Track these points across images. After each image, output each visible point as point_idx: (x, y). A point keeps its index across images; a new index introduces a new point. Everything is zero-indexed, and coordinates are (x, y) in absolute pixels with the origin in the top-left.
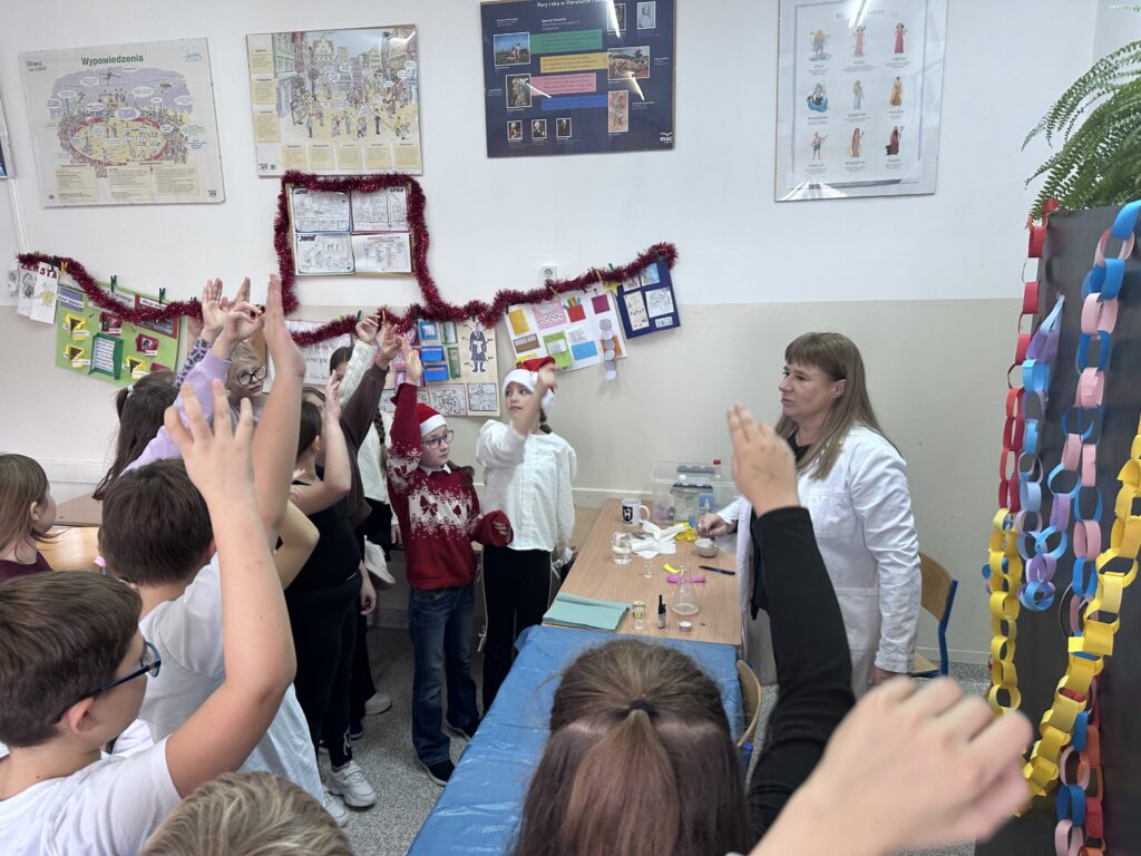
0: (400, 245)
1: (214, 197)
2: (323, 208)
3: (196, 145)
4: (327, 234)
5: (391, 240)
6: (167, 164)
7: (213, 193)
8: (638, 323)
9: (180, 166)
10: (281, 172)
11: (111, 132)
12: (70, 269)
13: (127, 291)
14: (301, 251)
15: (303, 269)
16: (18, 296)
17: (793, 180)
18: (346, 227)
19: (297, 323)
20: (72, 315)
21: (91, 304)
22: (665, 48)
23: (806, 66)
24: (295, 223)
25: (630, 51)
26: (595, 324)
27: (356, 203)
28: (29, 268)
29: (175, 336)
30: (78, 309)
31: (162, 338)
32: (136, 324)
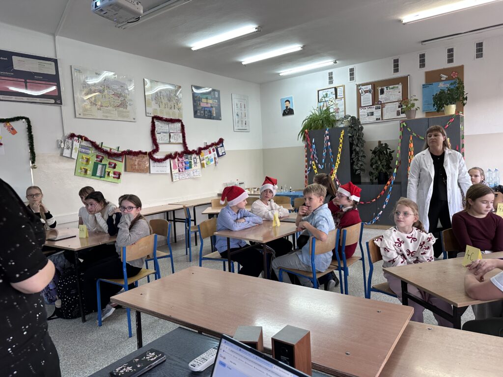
0: (180, 136)
1: (134, 120)
2: (163, 126)
3: (130, 105)
4: (164, 132)
5: (177, 135)
6: (121, 109)
7: (134, 119)
8: (220, 154)
9: (125, 110)
10: (153, 116)
11: (104, 97)
12: (86, 140)
13: (107, 147)
14: (158, 136)
15: (158, 141)
16: (63, 149)
17: (236, 128)
18: (168, 131)
19: (157, 156)
20: (84, 156)
21: (93, 152)
22: (219, 101)
23: (236, 108)
24: (156, 129)
25: (215, 100)
26: (213, 155)
27: (170, 125)
28: (71, 139)
29: (122, 162)
30: (88, 154)
31: (117, 163)
32: (109, 158)
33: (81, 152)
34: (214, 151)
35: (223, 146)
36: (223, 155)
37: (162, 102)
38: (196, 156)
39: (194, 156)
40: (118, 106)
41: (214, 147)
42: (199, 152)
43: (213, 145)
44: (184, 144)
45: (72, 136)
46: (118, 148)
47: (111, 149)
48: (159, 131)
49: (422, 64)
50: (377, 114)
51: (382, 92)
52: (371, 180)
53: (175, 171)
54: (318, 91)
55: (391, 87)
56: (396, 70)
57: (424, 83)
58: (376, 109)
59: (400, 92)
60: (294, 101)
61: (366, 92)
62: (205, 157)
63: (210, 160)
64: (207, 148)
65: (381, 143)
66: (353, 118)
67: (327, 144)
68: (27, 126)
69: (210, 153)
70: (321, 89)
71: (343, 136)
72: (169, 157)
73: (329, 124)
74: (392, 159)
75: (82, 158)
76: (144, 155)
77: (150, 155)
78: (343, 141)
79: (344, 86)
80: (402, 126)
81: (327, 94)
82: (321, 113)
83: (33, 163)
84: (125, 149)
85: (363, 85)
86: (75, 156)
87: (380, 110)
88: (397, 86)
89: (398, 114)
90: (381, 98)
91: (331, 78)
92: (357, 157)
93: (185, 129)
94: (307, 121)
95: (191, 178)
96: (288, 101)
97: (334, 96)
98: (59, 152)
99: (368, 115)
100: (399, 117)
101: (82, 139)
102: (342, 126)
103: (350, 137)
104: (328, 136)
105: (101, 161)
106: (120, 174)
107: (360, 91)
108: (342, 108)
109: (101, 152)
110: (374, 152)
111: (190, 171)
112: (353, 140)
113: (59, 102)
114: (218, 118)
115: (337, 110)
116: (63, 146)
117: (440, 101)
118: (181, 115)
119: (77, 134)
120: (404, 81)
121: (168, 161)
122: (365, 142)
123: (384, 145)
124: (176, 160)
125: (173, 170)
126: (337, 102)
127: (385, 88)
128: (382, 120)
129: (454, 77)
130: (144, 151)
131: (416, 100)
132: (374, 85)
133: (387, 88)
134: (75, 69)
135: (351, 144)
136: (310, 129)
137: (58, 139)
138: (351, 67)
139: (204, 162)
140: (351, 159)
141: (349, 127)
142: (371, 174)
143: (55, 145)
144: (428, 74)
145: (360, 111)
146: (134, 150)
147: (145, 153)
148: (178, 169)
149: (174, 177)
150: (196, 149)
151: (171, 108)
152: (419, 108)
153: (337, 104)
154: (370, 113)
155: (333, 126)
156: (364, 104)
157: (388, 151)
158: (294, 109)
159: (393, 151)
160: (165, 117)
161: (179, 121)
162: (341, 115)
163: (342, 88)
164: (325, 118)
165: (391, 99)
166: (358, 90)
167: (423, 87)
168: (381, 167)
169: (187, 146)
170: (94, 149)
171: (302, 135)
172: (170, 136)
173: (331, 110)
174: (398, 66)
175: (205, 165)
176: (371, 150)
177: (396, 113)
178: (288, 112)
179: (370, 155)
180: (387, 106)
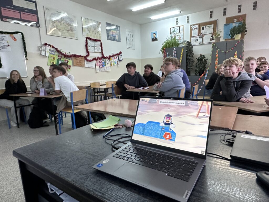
0: (100, 49)
1: (77, 38)
2: (91, 43)
3: (75, 30)
4: (92, 46)
6: (70, 32)
8: (120, 60)
9: (72, 33)
10: (86, 37)
12: (53, 47)
13: (63, 52)
14: (89, 48)
15: (89, 51)
16: (41, 51)
17: (128, 47)
18: (94, 46)
19: (88, 58)
20: (52, 56)
21: (57, 53)
22: (120, 32)
23: (128, 37)
24: (88, 44)
25: (118, 31)
26: (116, 60)
27: (95, 42)
28: (45, 46)
29: (71, 60)
30: (54, 55)
31: (69, 60)
32: (64, 58)
33: (50, 53)
34: (117, 58)
35: (121, 56)
36: (121, 60)
37: (91, 30)
38: (108, 60)
39: (107, 59)
40: (69, 30)
41: (117, 56)
42: (109, 58)
43: (116, 54)
44: (102, 53)
45: (46, 44)
46: (69, 53)
47: (65, 53)
48: (90, 45)
49: (225, 13)
50: (200, 40)
51: (203, 29)
52: (196, 74)
53: (97, 67)
54: (170, 28)
55: (208, 26)
56: (211, 17)
57: (225, 24)
58: (199, 38)
59: (212, 29)
60: (158, 34)
61: (195, 29)
62: (112, 61)
63: (114, 62)
64: (113, 56)
65: (202, 55)
66: (188, 42)
67: (175, 55)
68: (22, 37)
69: (115, 59)
70: (172, 27)
71: (183, 51)
72: (95, 59)
73: (176, 45)
74: (207, 63)
75: (51, 57)
76: (82, 57)
77: (85, 58)
78: (183, 54)
79: (184, 26)
80: (213, 46)
81: (175, 30)
82: (172, 40)
83: (26, 57)
84: (73, 54)
85: (194, 25)
86: (47, 55)
87: (202, 38)
88: (211, 25)
89: (211, 40)
90: (202, 32)
91: (177, 21)
92: (189, 62)
93: (103, 45)
94: (164, 43)
95: (105, 71)
96: (154, 33)
97: (178, 31)
98: (39, 52)
99: (195, 41)
100: (211, 42)
101: (51, 47)
102: (182, 46)
103: (186, 51)
104: (175, 51)
105: (61, 59)
106: (70, 66)
107: (192, 28)
108: (182, 37)
109: (61, 54)
110: (198, 60)
111: (105, 68)
112: (188, 53)
113: (38, 25)
114: (119, 41)
115: (180, 39)
116: (41, 49)
117: (234, 32)
118: (100, 37)
119: (48, 44)
120: (215, 23)
121: (94, 61)
122: (194, 54)
123: (203, 56)
124: (98, 61)
125: (96, 66)
126: (180, 34)
127: (205, 27)
128: (202, 43)
129: (241, 20)
130: (82, 55)
131: (221, 32)
132: (199, 25)
133: (206, 26)
134: (46, 8)
135: (187, 55)
136: (166, 48)
137: (39, 45)
138: (188, 15)
139: (112, 63)
140: (187, 63)
141: (186, 46)
142: (196, 71)
143: (37, 49)
144: (227, 19)
145: (191, 39)
146: (77, 54)
147: (83, 56)
148: (99, 66)
149: (97, 70)
150: (108, 56)
151: (95, 34)
152: (222, 36)
153: (180, 35)
154: (196, 40)
155: (177, 46)
156: (193, 35)
157: (205, 59)
158: (158, 38)
159: (207, 59)
160: (92, 38)
161: (99, 41)
162: (182, 41)
163: (183, 26)
164: (174, 42)
165: (207, 32)
166: (191, 28)
167: (224, 26)
168: (201, 67)
169: (104, 54)
170: (57, 52)
171: (162, 51)
172: (95, 48)
173: (177, 38)
174: (212, 15)
175: (113, 65)
176: (196, 59)
177: (209, 39)
178: (155, 39)
179: (196, 61)
180: (205, 36)
